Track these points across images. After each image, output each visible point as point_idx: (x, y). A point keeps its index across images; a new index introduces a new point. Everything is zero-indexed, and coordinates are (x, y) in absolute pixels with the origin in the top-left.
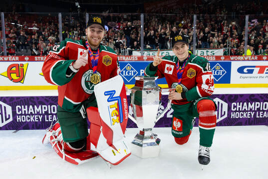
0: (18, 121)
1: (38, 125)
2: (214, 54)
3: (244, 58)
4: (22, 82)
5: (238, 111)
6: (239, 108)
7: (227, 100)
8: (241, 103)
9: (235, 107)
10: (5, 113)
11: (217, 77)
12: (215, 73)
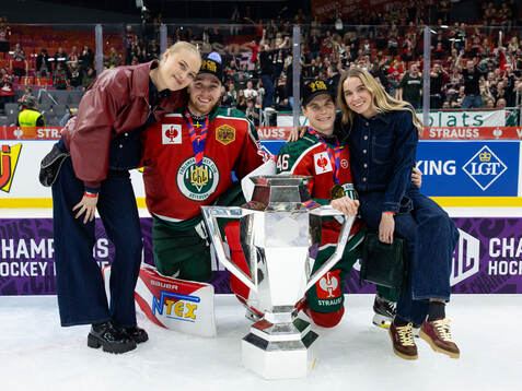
1: (37, 286)
2: (481, 122)
4: (6, 188)
5: (504, 259)
6: (508, 251)
7: (478, 232)
8: (512, 240)
9: (497, 248)
11: (484, 179)
12: (477, 171)
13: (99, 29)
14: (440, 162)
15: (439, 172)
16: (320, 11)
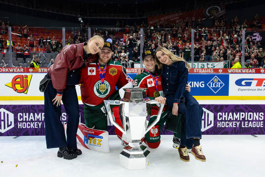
0: (19, 127)
1: (37, 132)
2: (214, 66)
3: (241, 71)
4: (26, 92)
5: (223, 121)
6: (225, 118)
7: (213, 109)
8: (227, 113)
9: (220, 116)
10: (8, 120)
11: (215, 89)
12: (213, 86)
13: (64, 29)
14: (198, 82)
15: (198, 86)
16: (151, 23)
